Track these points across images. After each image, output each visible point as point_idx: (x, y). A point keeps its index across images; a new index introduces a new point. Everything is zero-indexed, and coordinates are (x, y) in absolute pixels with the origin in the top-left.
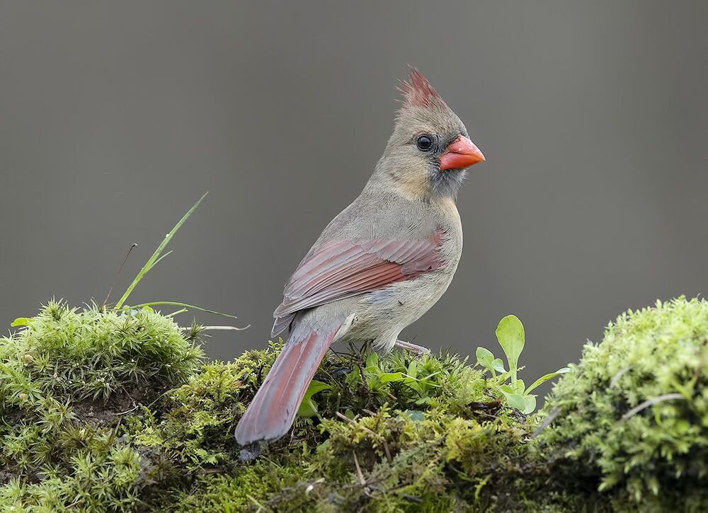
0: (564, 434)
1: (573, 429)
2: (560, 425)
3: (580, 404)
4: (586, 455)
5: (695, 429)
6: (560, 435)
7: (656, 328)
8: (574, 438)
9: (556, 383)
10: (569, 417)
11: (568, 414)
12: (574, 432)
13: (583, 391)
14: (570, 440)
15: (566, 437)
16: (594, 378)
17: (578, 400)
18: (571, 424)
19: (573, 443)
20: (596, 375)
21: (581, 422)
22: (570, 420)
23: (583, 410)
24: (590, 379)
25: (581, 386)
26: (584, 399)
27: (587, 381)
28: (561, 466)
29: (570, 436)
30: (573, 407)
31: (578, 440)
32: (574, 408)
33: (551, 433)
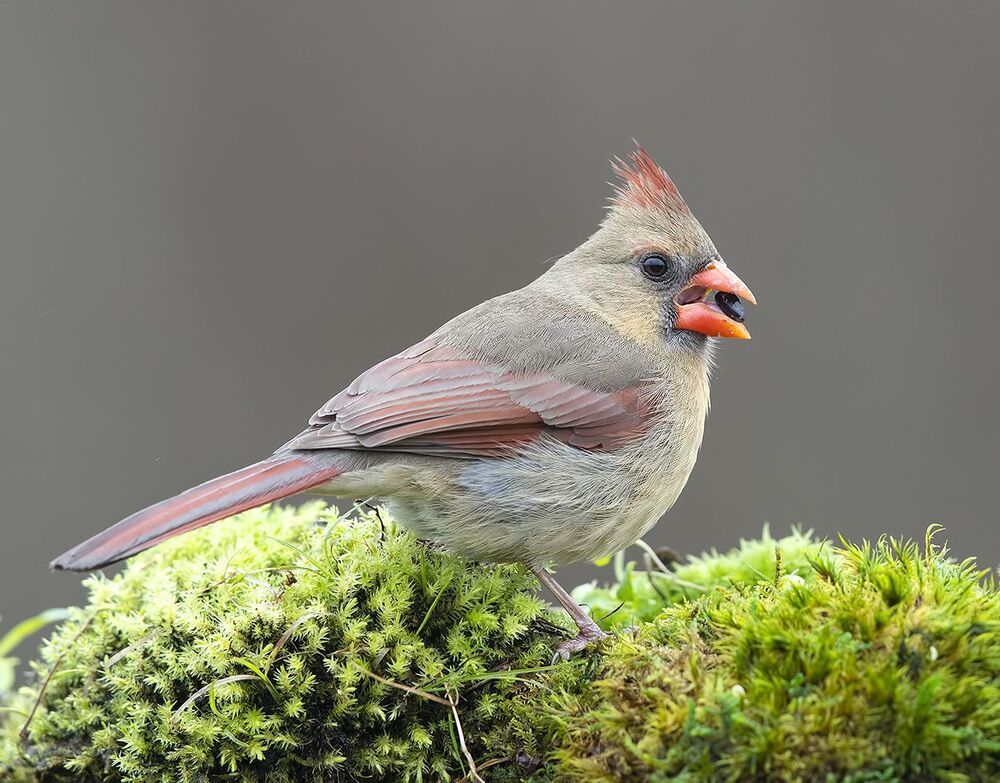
0: (61, 726)
1: (77, 719)
2: (55, 710)
3: (87, 677)
4: (98, 761)
5: (275, 721)
6: (56, 726)
7: (211, 552)
8: (78, 731)
9: (50, 640)
10: (70, 698)
11: (68, 693)
12: (77, 723)
13: (90, 655)
14: (72, 735)
15: (64, 730)
16: (107, 633)
17: (84, 670)
18: (73, 709)
19: (76, 741)
20: (110, 629)
21: (89, 706)
22: (72, 703)
23: (91, 687)
24: (102, 636)
25: (88, 648)
26: (94, 668)
27: (96, 640)
28: (57, 776)
29: (71, 727)
30: (77, 680)
31: (85, 736)
32: (76, 684)
33: (41, 723)
